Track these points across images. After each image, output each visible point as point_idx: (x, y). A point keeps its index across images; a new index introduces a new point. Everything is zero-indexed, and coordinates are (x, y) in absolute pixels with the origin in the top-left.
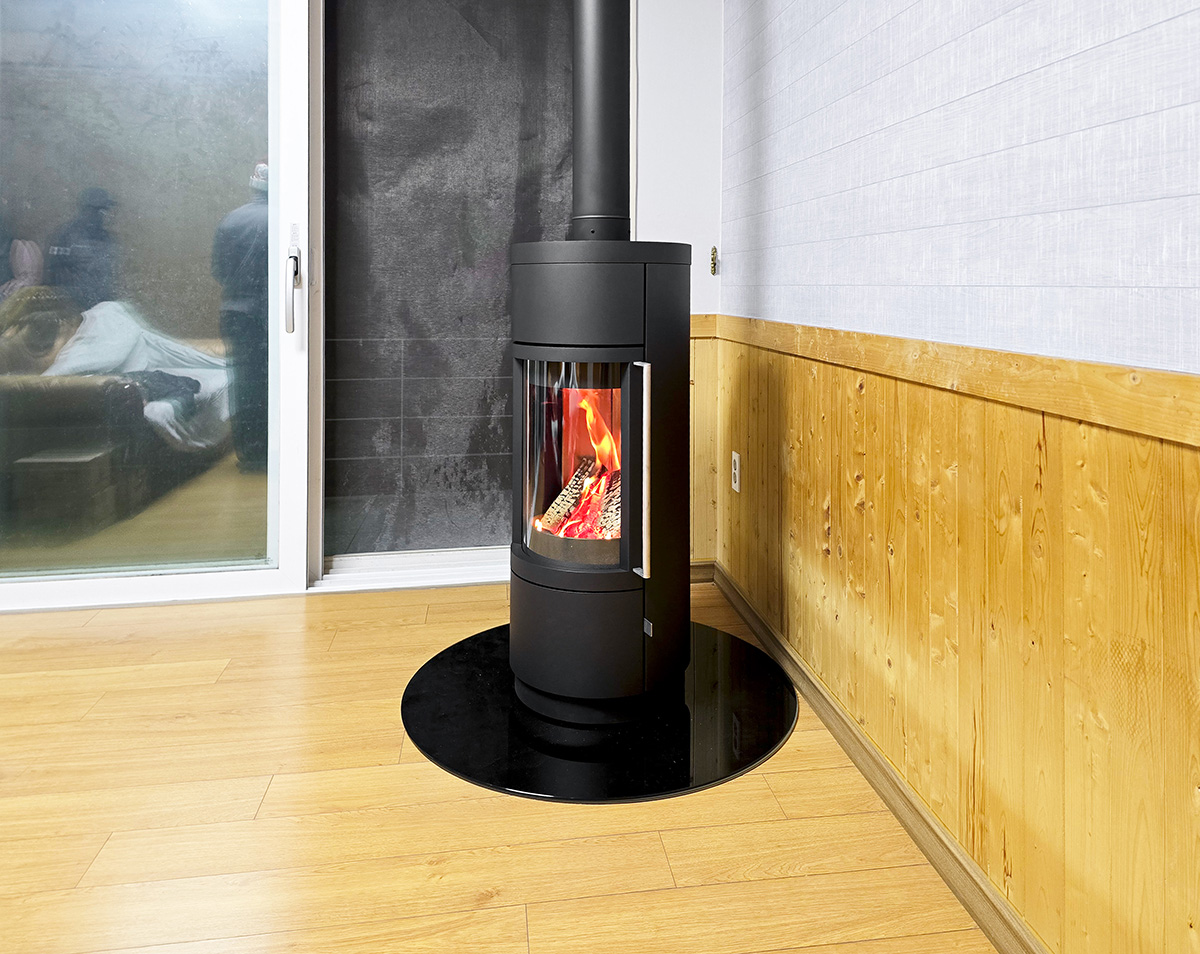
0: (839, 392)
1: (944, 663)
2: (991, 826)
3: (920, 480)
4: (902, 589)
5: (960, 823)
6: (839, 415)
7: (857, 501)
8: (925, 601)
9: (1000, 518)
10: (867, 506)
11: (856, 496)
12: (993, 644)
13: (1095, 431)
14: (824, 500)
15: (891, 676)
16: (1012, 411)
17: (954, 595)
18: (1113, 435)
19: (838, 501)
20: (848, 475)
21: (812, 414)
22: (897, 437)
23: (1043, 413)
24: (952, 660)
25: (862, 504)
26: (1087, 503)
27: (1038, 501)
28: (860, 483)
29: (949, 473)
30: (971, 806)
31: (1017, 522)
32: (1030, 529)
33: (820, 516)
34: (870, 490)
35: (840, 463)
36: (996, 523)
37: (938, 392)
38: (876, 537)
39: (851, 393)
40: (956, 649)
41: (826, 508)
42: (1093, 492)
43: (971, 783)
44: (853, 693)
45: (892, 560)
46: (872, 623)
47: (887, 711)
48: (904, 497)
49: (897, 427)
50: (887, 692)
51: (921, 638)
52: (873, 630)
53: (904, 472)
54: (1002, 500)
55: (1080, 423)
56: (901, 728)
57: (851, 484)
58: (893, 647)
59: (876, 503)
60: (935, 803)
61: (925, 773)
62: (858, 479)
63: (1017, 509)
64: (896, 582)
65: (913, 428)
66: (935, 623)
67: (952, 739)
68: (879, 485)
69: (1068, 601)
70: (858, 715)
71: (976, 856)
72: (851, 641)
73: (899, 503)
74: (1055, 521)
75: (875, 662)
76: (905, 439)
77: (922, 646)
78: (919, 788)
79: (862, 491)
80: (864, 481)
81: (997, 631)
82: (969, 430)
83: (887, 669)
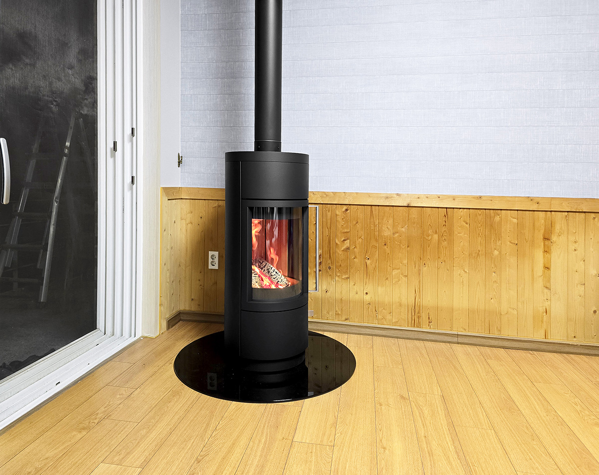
0: (329, 214)
1: (400, 282)
2: (423, 315)
3: (387, 233)
4: (375, 269)
5: (408, 321)
6: (329, 222)
7: (343, 248)
9: (428, 236)
10: (351, 248)
11: (342, 246)
15: (367, 298)
17: (405, 262)
18: (471, 210)
20: (336, 241)
22: (373, 223)
23: (446, 208)
24: (405, 279)
25: (348, 248)
26: (462, 226)
27: (444, 229)
28: (346, 242)
29: (403, 229)
30: (413, 314)
31: (436, 237)
32: (441, 236)
34: (353, 243)
36: (427, 238)
37: (397, 207)
38: (357, 256)
39: (338, 213)
40: (406, 276)
42: (464, 223)
43: (413, 308)
44: (340, 313)
45: (368, 262)
46: (354, 285)
47: (365, 309)
48: (377, 240)
49: (372, 220)
50: (365, 303)
51: (387, 279)
52: (355, 287)
53: (377, 233)
54: (429, 232)
55: (460, 208)
56: (374, 310)
57: (338, 243)
58: (369, 288)
59: (358, 246)
60: (395, 322)
61: (389, 317)
62: (344, 240)
63: (436, 233)
64: (370, 268)
65: (383, 219)
66: (395, 272)
67: (404, 301)
68: (360, 240)
69: (455, 249)
70: (344, 318)
71: (416, 326)
72: (338, 296)
73: (374, 243)
74: (451, 232)
75: (357, 296)
76: (377, 223)
77: (387, 281)
78: (385, 323)
79: (347, 244)
80: (349, 241)
81: (427, 265)
82: (414, 216)
83: (365, 296)
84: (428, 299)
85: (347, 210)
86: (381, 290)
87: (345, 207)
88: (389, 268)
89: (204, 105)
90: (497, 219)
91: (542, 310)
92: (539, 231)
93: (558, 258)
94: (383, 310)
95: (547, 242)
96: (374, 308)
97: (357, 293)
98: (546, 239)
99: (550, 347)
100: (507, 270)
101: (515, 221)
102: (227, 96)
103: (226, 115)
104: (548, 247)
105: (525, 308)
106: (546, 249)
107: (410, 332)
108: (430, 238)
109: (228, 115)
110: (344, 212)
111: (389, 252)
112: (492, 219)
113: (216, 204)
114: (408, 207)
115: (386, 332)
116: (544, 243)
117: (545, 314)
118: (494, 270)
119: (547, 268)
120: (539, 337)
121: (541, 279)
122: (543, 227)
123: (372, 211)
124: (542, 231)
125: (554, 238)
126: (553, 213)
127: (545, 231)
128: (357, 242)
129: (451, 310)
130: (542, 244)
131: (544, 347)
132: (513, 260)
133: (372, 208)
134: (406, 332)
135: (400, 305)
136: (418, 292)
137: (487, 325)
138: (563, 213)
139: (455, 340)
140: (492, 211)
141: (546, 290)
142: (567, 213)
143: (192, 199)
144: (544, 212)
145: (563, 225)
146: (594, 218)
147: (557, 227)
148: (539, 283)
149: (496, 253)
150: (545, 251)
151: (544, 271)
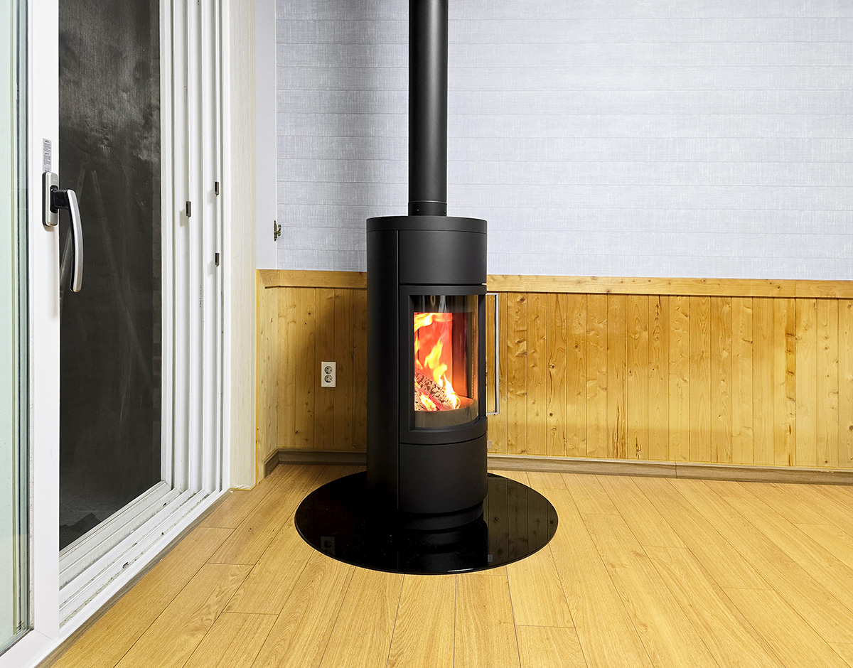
1: (597, 397)
2: (628, 441)
3: (579, 330)
4: (561, 381)
5: (609, 451)
9: (635, 334)
10: (529, 353)
11: (516, 351)
12: (630, 379)
13: (684, 298)
15: (552, 421)
17: (604, 369)
18: (691, 297)
20: (508, 343)
22: (559, 317)
23: (659, 295)
24: (604, 393)
25: (525, 353)
26: (680, 319)
27: (656, 324)
28: (521, 344)
29: (601, 325)
30: (615, 441)
31: (645, 334)
32: (652, 334)
34: (532, 346)
36: (633, 336)
37: (593, 296)
38: (538, 363)
40: (605, 389)
42: (683, 316)
43: (615, 432)
44: (513, 443)
45: (553, 371)
46: (534, 403)
47: (549, 436)
48: (565, 341)
49: (558, 314)
50: (549, 427)
51: (579, 394)
52: (535, 406)
53: (564, 331)
54: (637, 328)
55: (678, 296)
56: (561, 438)
57: (511, 346)
58: (555, 407)
59: (538, 349)
60: (590, 453)
61: (582, 446)
62: (519, 342)
63: (645, 329)
64: (556, 379)
65: (573, 312)
66: (590, 384)
67: (603, 423)
68: (542, 341)
69: (672, 350)
70: (519, 450)
71: (619, 456)
72: (511, 419)
73: (560, 345)
74: (665, 328)
75: (538, 419)
76: (565, 318)
77: (579, 397)
78: (577, 454)
79: (523, 346)
80: (525, 342)
81: (633, 373)
82: (615, 307)
83: (549, 419)
84: (635, 420)
85: (522, 300)
86: (570, 409)
87: (520, 296)
88: (582, 378)
89: (312, 151)
90: (727, 308)
91: (784, 428)
92: (781, 324)
93: (805, 359)
94: (575, 438)
95: (790, 339)
96: (562, 434)
97: (537, 415)
98: (789, 334)
99: (796, 477)
100: (740, 377)
101: (750, 311)
102: (347, 139)
103: (346, 167)
104: (792, 346)
105: (763, 426)
106: (790, 348)
107: (612, 466)
108: (637, 336)
109: (348, 166)
110: (518, 302)
111: (582, 357)
112: (720, 309)
113: (332, 294)
114: (607, 294)
115: (578, 466)
116: (787, 340)
117: (788, 433)
118: (722, 377)
119: (791, 373)
120: (782, 463)
121: (783, 388)
122: (785, 319)
123: (557, 301)
124: (784, 325)
125: (799, 333)
126: (797, 300)
127: (788, 324)
128: (537, 344)
129: (668, 433)
130: (785, 341)
131: (788, 477)
132: (747, 364)
133: (557, 297)
134: (606, 466)
135: (598, 429)
136: (622, 410)
137: (714, 451)
138: (811, 300)
139: (673, 472)
140: (719, 298)
141: (790, 402)
142: (815, 300)
143: (296, 287)
144: (786, 299)
145: (810, 316)
146: (850, 306)
147: (804, 319)
148: (781, 393)
149: (725, 354)
150: (789, 351)
151: (787, 378)
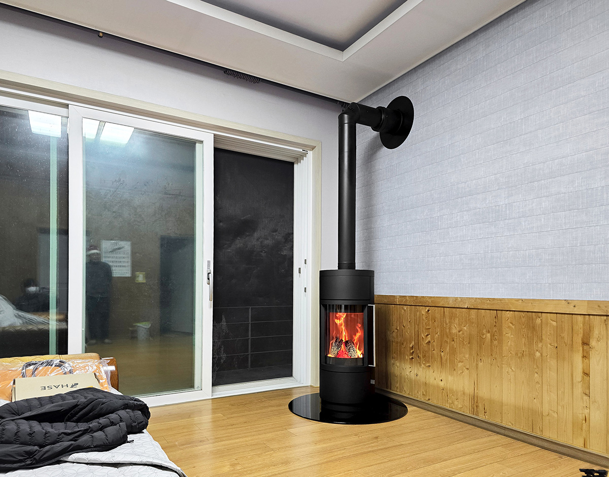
0: (418, 313)
1: (464, 373)
2: (480, 405)
3: (454, 331)
4: (446, 360)
5: (469, 409)
6: (418, 320)
7: (427, 341)
8: (456, 360)
10: (431, 342)
11: (426, 340)
12: (480, 364)
13: (511, 312)
14: (410, 344)
15: (442, 384)
16: (487, 311)
17: (467, 356)
18: (516, 312)
19: (418, 343)
20: (423, 335)
21: (404, 321)
22: (445, 322)
23: (497, 310)
24: (466, 372)
25: (429, 342)
26: (509, 327)
27: (495, 329)
29: (465, 328)
30: (473, 403)
31: (489, 335)
32: (493, 336)
33: (408, 349)
34: (433, 338)
35: (418, 333)
36: (482, 336)
37: (461, 309)
38: (435, 349)
39: (423, 313)
40: (468, 369)
41: (411, 346)
42: (511, 325)
43: (473, 398)
44: (424, 393)
45: (442, 354)
46: (434, 372)
47: (440, 393)
48: (448, 337)
49: (444, 319)
50: (440, 388)
51: (455, 370)
52: (434, 374)
53: (448, 331)
54: (484, 331)
55: (507, 311)
56: (446, 395)
57: (424, 337)
58: (443, 376)
59: (435, 340)
60: (460, 408)
61: (456, 403)
62: (427, 335)
63: (489, 332)
64: (444, 359)
65: (451, 319)
66: (460, 365)
67: (467, 391)
68: (437, 335)
69: (504, 348)
70: (427, 399)
71: (474, 414)
72: (423, 380)
73: (445, 339)
74: (501, 333)
75: (435, 382)
76: (448, 322)
77: (455, 372)
78: (453, 407)
79: (429, 338)
80: (430, 336)
81: (482, 360)
82: (473, 317)
83: (440, 382)
84: (484, 392)
85: (428, 311)
86: (450, 378)
87: (428, 308)
90: (538, 321)
91: (581, 417)
92: (578, 335)
93: (597, 364)
94: (453, 397)
95: (585, 347)
96: (445, 392)
97: (435, 379)
98: (585, 343)
99: (587, 457)
100: (548, 372)
101: (554, 323)
104: (587, 352)
105: (565, 412)
106: (585, 354)
107: (470, 419)
108: (484, 336)
110: (426, 312)
111: (456, 347)
112: (534, 321)
114: (468, 308)
115: (453, 414)
116: (583, 347)
117: (584, 422)
118: (536, 370)
119: (586, 374)
120: (578, 444)
121: (580, 385)
122: (581, 331)
123: (444, 312)
124: (581, 335)
125: (593, 343)
126: (591, 317)
127: (584, 335)
128: (435, 337)
129: (502, 404)
130: (581, 348)
131: (580, 455)
132: (553, 363)
134: (467, 418)
135: (464, 394)
136: (476, 384)
137: (531, 423)
138: (602, 317)
139: (503, 432)
140: (534, 314)
141: (585, 398)
142: (605, 317)
144: (582, 316)
145: (602, 329)
147: (596, 332)
148: (578, 390)
149: (538, 354)
150: (584, 357)
151: (583, 377)
